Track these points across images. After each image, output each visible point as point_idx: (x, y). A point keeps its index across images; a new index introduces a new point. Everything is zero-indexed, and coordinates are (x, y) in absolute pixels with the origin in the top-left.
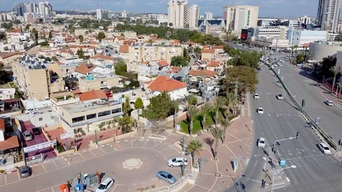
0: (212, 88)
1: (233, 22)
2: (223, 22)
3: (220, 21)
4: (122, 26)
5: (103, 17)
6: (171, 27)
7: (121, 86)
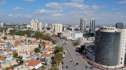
0: (50, 60)
1: (55, 29)
2: (51, 28)
3: (50, 28)
4: (13, 30)
5: (4, 26)
6: (32, 30)
7: (17, 64)
